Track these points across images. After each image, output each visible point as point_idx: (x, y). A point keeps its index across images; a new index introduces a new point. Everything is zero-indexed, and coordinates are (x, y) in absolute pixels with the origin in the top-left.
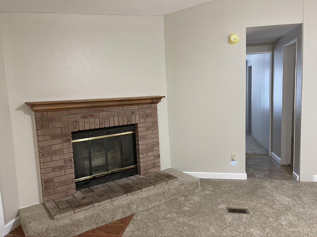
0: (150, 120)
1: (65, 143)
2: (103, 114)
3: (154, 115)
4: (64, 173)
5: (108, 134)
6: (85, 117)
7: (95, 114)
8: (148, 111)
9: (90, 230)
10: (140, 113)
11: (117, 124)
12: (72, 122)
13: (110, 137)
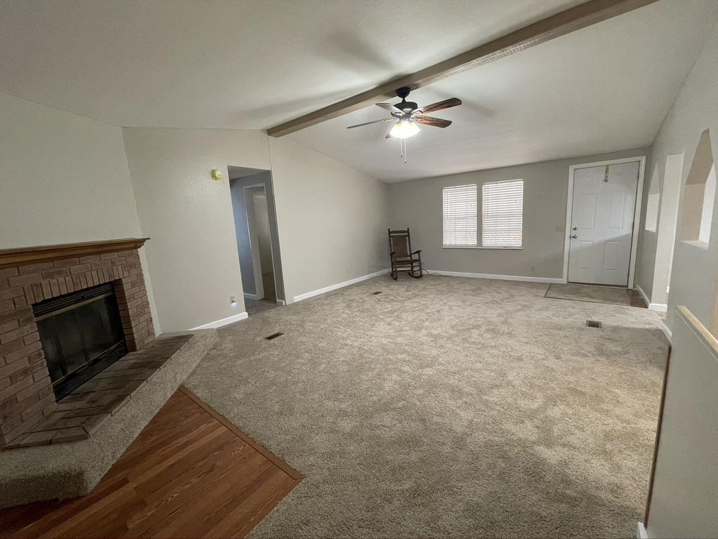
0: (133, 271)
1: (24, 326)
2: (76, 269)
3: (136, 265)
4: (32, 380)
5: (78, 301)
6: (51, 276)
7: (64, 269)
8: (130, 260)
9: (147, 424)
10: (121, 263)
11: (97, 283)
12: (30, 288)
13: (82, 306)
